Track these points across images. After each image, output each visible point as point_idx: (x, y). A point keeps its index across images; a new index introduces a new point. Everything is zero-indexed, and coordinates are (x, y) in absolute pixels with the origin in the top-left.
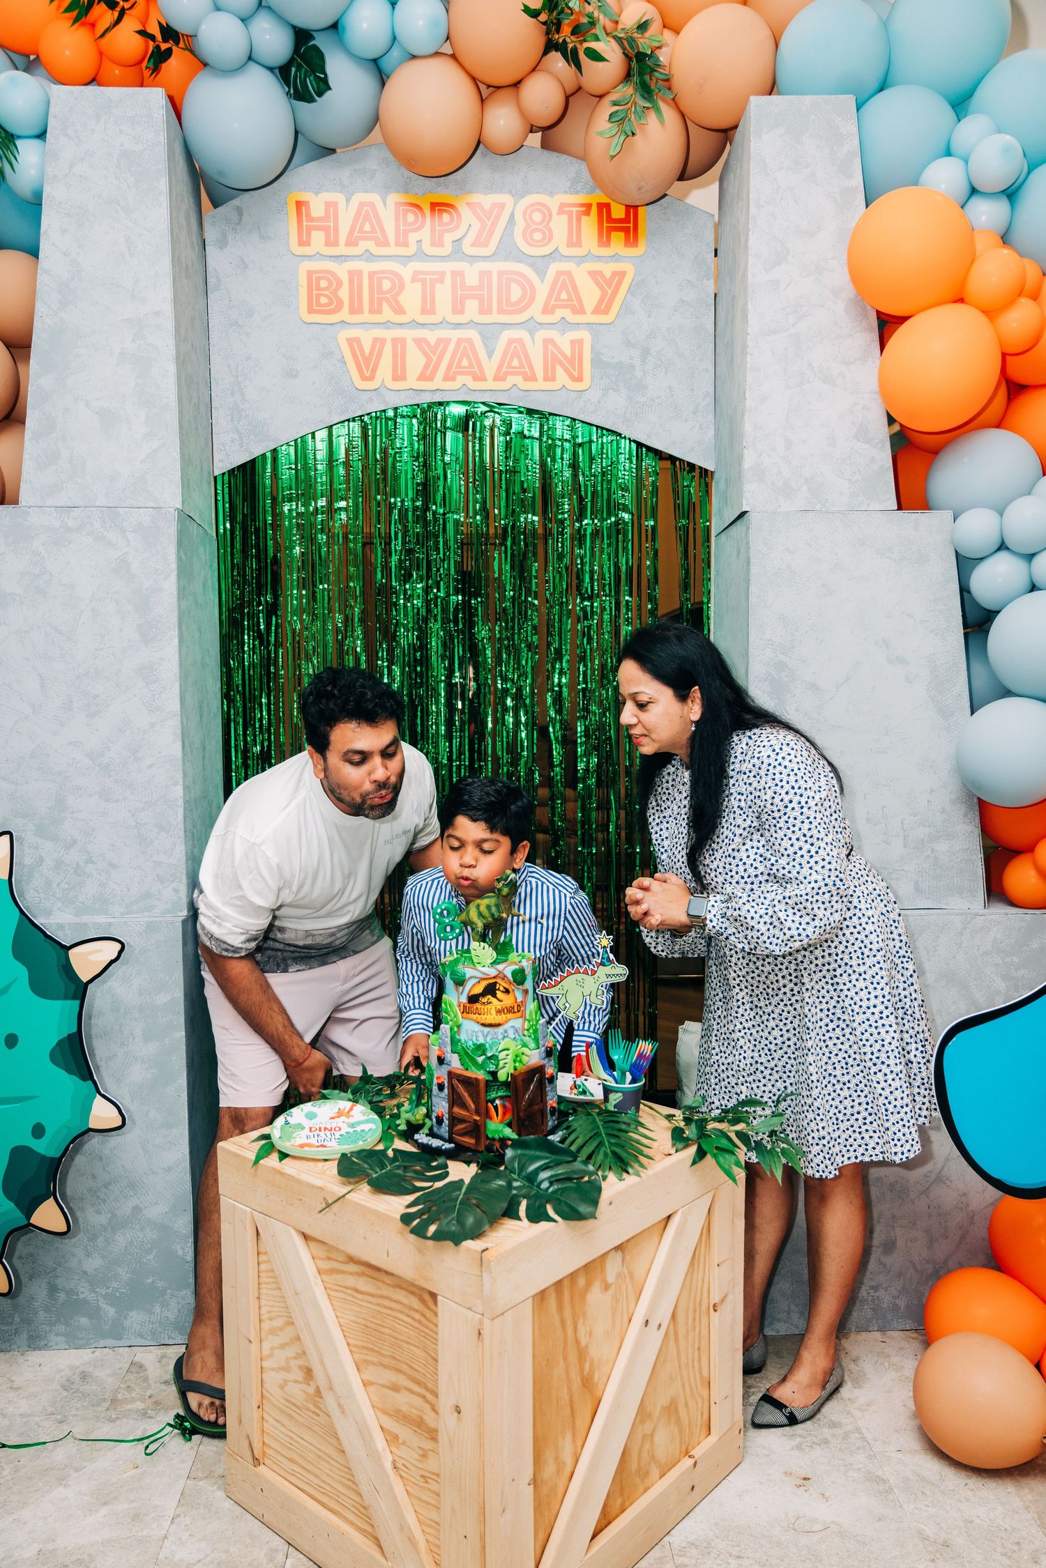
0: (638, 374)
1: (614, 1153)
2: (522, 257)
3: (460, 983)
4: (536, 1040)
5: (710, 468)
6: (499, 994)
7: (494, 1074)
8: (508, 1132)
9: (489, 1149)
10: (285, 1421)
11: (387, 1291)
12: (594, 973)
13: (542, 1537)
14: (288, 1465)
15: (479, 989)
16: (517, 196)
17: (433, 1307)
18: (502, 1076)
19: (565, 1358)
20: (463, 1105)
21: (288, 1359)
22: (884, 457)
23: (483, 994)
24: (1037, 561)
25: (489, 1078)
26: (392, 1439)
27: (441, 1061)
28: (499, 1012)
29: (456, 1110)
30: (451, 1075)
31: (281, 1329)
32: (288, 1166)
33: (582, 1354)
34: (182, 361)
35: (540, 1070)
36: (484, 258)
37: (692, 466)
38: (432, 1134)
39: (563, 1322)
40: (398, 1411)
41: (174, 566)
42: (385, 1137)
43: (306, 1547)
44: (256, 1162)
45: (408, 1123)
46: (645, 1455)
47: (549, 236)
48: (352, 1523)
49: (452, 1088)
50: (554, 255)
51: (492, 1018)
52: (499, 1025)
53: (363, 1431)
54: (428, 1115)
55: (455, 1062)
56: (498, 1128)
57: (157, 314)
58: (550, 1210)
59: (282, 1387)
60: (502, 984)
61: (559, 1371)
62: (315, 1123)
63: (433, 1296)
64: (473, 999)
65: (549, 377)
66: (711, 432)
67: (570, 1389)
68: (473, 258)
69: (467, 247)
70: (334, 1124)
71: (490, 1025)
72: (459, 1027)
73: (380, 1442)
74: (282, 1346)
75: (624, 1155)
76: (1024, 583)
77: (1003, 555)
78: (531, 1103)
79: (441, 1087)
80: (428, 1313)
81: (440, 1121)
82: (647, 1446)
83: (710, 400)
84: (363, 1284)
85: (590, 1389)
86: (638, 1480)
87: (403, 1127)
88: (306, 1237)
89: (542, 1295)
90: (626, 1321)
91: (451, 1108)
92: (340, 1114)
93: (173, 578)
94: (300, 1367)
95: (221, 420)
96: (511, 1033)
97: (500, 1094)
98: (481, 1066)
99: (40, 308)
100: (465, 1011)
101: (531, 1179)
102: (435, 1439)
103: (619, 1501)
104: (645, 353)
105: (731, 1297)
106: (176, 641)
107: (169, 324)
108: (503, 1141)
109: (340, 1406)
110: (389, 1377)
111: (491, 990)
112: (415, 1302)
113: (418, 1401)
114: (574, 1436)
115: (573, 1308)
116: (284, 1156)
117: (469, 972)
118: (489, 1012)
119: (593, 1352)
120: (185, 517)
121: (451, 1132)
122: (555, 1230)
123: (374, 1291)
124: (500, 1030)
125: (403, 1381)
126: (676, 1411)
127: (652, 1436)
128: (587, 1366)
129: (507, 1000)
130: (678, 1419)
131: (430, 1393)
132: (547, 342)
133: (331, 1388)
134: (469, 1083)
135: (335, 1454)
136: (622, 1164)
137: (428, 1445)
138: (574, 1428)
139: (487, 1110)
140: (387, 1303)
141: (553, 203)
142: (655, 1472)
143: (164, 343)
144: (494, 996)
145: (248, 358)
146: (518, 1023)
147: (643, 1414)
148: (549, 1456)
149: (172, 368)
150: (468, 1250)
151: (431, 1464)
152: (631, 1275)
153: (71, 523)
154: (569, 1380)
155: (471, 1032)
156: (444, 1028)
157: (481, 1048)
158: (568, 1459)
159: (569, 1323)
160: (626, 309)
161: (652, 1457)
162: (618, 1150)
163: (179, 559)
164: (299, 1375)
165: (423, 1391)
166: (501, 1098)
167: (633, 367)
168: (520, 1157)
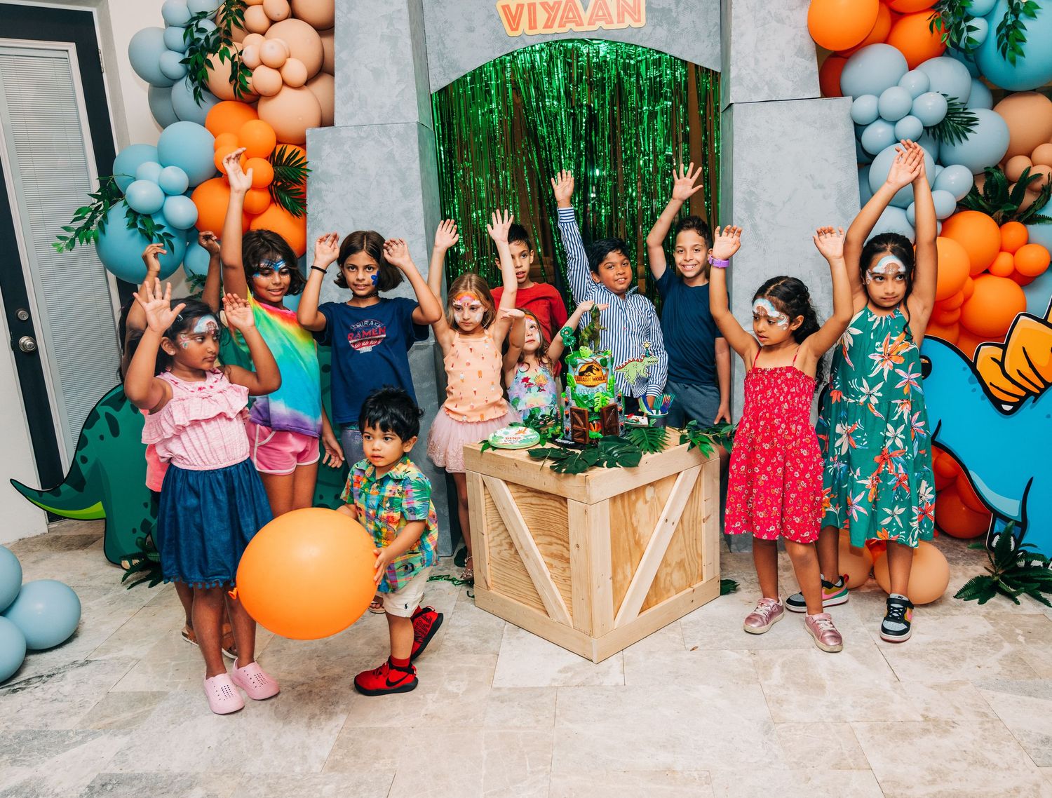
0: (674, 14)
1: (650, 444)
3: (575, 366)
4: (613, 393)
5: (719, 71)
6: (594, 371)
7: (592, 409)
8: (600, 436)
9: (591, 443)
10: (501, 569)
11: (545, 502)
12: (642, 361)
13: (617, 605)
14: (503, 588)
15: (584, 369)
17: (565, 504)
18: (596, 409)
19: (626, 530)
20: (578, 424)
21: (501, 540)
22: (813, 67)
23: (586, 371)
24: (899, 124)
25: (590, 410)
26: (550, 566)
27: (567, 404)
28: (594, 380)
29: (575, 426)
30: (571, 409)
31: (497, 527)
32: (497, 452)
33: (635, 531)
34: (413, 35)
35: (615, 407)
37: (708, 70)
38: (564, 438)
39: (625, 514)
40: (552, 554)
41: (418, 155)
42: (542, 441)
43: (513, 620)
44: (482, 452)
45: (552, 435)
46: (668, 582)
48: (533, 607)
49: (572, 416)
51: (591, 382)
52: (594, 386)
53: (537, 564)
54: (562, 430)
55: (573, 404)
56: (594, 433)
57: (399, 11)
58: (617, 464)
59: (499, 553)
60: (595, 366)
61: (623, 535)
62: (509, 436)
63: (565, 499)
64: (581, 374)
66: (719, 48)
67: (629, 545)
70: (517, 436)
71: (590, 386)
72: (575, 388)
73: (544, 567)
74: (498, 535)
75: (655, 445)
76: (890, 137)
77: (879, 123)
78: (610, 422)
79: (567, 416)
80: (563, 508)
81: (567, 432)
82: (669, 578)
83: (717, 28)
84: (534, 501)
85: (638, 545)
86: (664, 592)
87: (550, 436)
88: (505, 481)
89: (614, 499)
90: (656, 519)
91: (572, 425)
92: (520, 432)
93: (417, 161)
94: (507, 543)
95: (433, 60)
96: (600, 389)
97: (596, 418)
98: (586, 405)
99: (337, 13)
100: (578, 380)
101: (610, 453)
102: (569, 562)
103: (655, 599)
105: (712, 517)
106: (421, 196)
107: (406, 16)
108: (597, 439)
109: (526, 555)
110: (548, 539)
111: (590, 369)
112: (557, 504)
113: (561, 547)
114: (631, 565)
115: (629, 509)
116: (495, 448)
117: (579, 361)
118: (589, 380)
119: (640, 530)
120: (421, 125)
121: (573, 437)
122: (619, 471)
123: (539, 503)
124: (595, 388)
125: (554, 540)
126: (684, 566)
127: (671, 574)
128: (637, 535)
129: (598, 374)
130: (685, 570)
131: (566, 542)
133: (522, 548)
134: (581, 413)
135: (525, 579)
136: (654, 448)
137: (565, 565)
138: (631, 561)
139: (589, 425)
140: (545, 507)
142: (673, 591)
143: (404, 27)
144: (592, 372)
145: (446, 22)
146: (604, 385)
147: (665, 562)
148: (619, 571)
149: (409, 42)
150: (580, 476)
151: (567, 574)
152: (659, 498)
153: (363, 134)
154: (628, 540)
155: (581, 389)
156: (568, 388)
157: (586, 397)
158: (629, 576)
159: (628, 515)
161: (672, 584)
162: (652, 442)
163: (420, 151)
164: (506, 546)
165: (562, 543)
166: (596, 420)
167: (671, 10)
168: (605, 445)
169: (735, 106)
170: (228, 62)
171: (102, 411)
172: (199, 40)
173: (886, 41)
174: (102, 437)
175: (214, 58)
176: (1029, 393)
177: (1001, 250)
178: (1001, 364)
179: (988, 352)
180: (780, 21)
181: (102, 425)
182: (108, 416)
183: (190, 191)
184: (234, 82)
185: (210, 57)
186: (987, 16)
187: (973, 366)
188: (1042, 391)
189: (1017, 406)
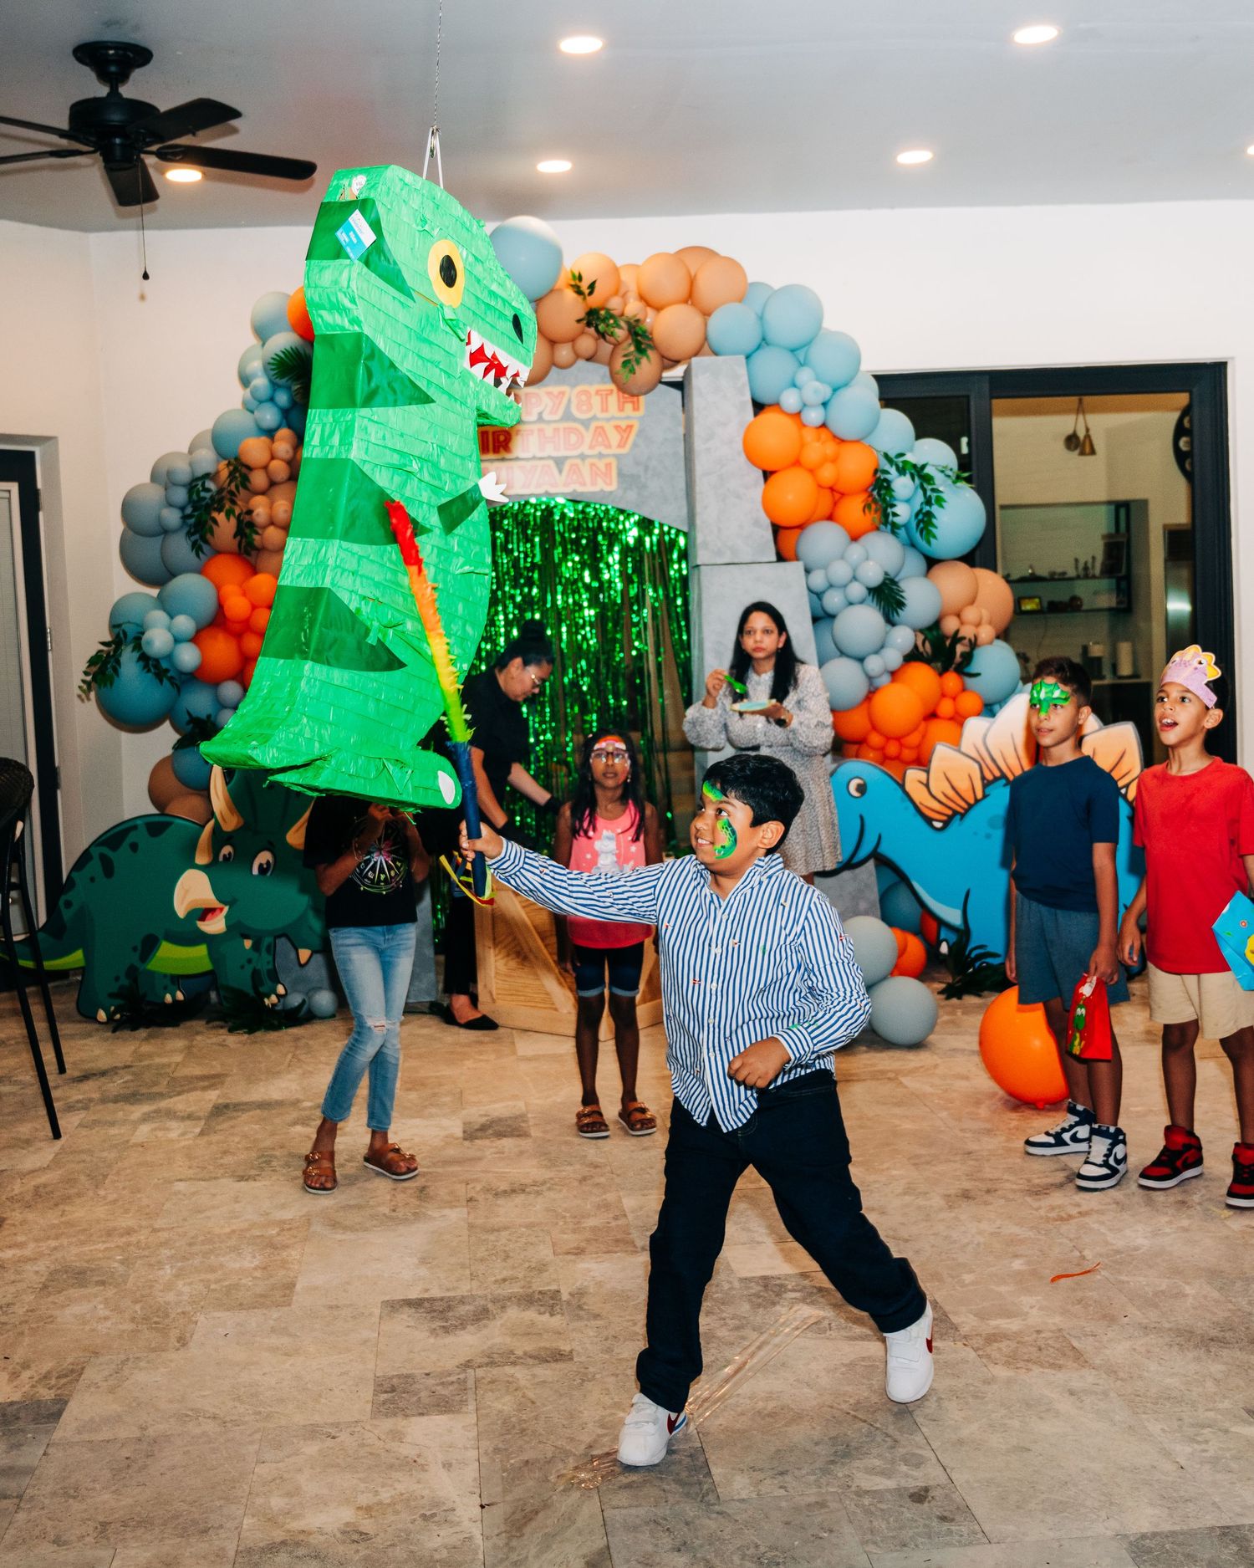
0: (643, 480)
2: (575, 420)
5: (687, 531)
16: (573, 386)
22: (769, 536)
24: (847, 587)
36: (555, 421)
37: (678, 530)
47: (590, 408)
50: (594, 418)
65: (594, 483)
66: (686, 511)
68: (549, 422)
69: (546, 416)
77: (832, 590)
83: (684, 493)
104: (646, 468)
132: (592, 465)
141: (593, 389)
160: (635, 445)
167: (640, 476)
169: (702, 568)
170: (233, 521)
171: (95, 852)
172: (204, 498)
173: (830, 518)
174: (92, 880)
175: (220, 517)
176: (955, 813)
177: (943, 695)
178: (927, 786)
179: (914, 775)
180: (738, 497)
181: (95, 866)
182: (103, 857)
183: (195, 639)
184: (238, 538)
185: (215, 514)
186: (908, 501)
187: (902, 786)
188: (967, 811)
189: (946, 824)
